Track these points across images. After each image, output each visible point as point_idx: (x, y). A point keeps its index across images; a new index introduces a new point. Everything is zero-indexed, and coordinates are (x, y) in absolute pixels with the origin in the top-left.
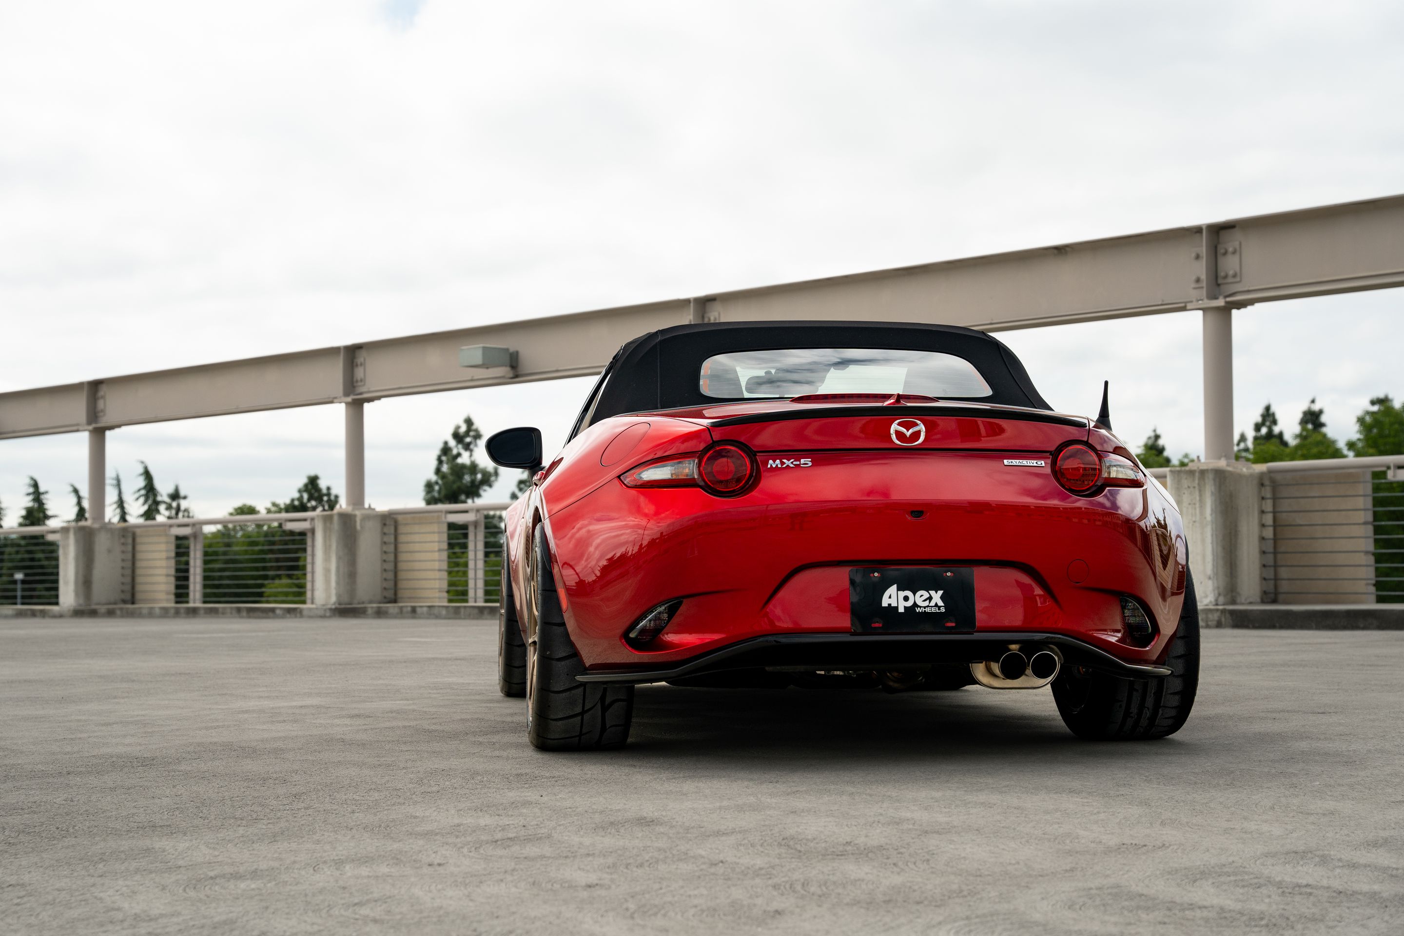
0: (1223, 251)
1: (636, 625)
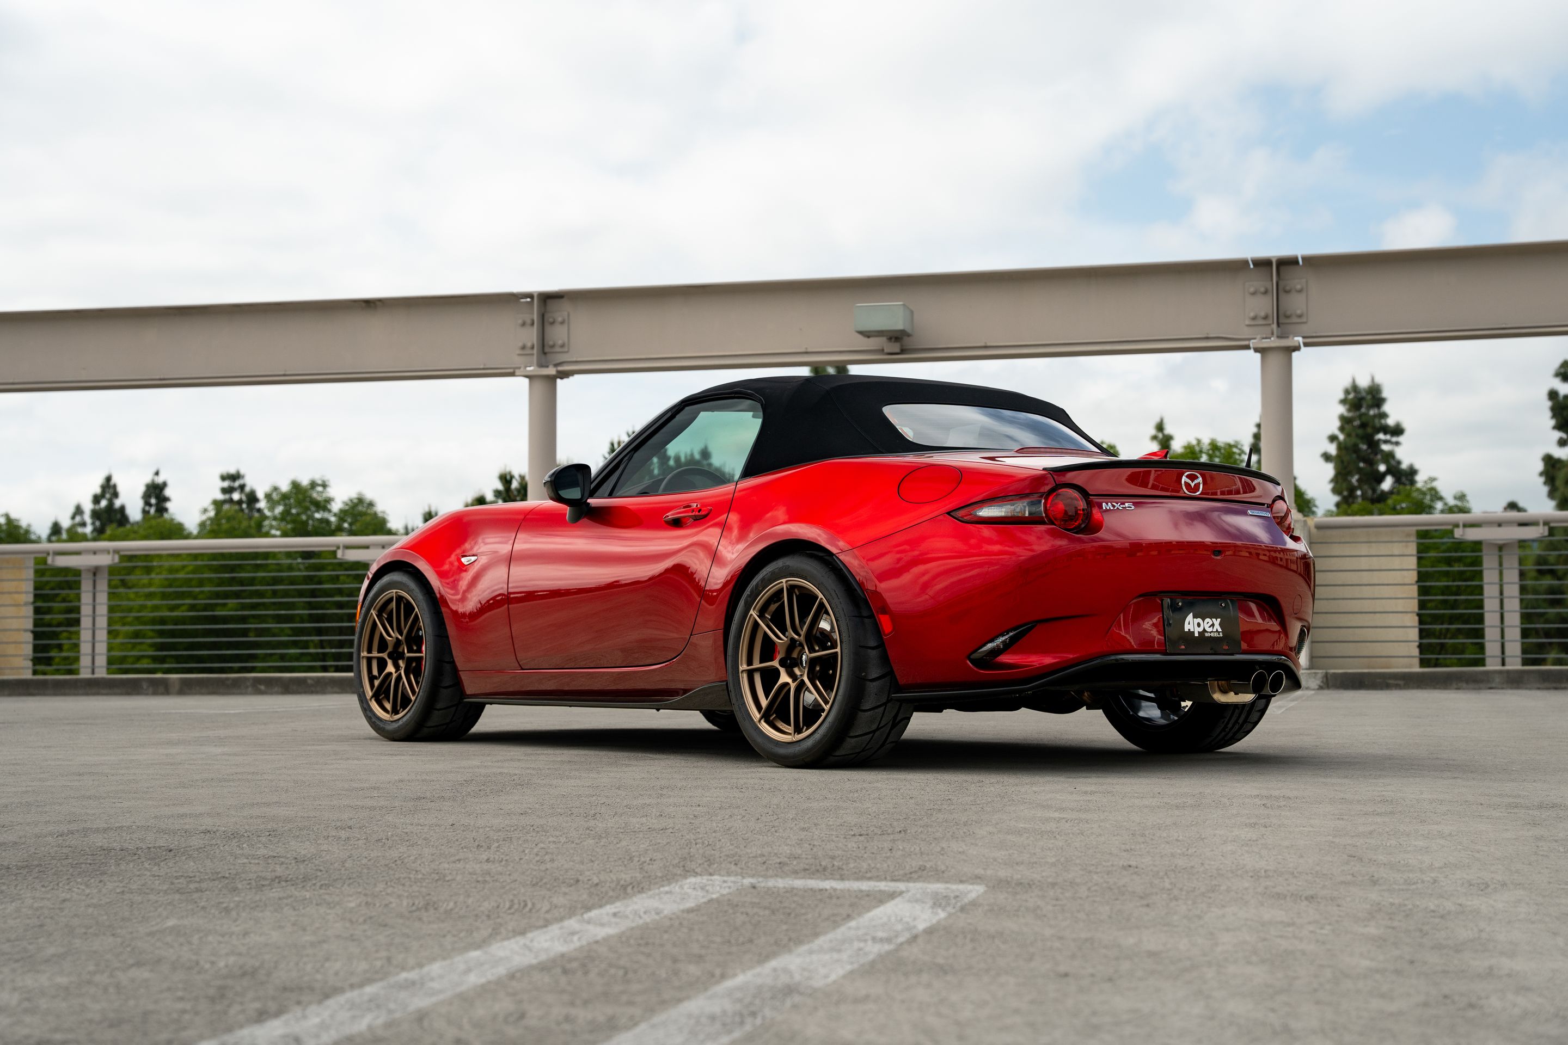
0: (551, 320)
1: (981, 647)
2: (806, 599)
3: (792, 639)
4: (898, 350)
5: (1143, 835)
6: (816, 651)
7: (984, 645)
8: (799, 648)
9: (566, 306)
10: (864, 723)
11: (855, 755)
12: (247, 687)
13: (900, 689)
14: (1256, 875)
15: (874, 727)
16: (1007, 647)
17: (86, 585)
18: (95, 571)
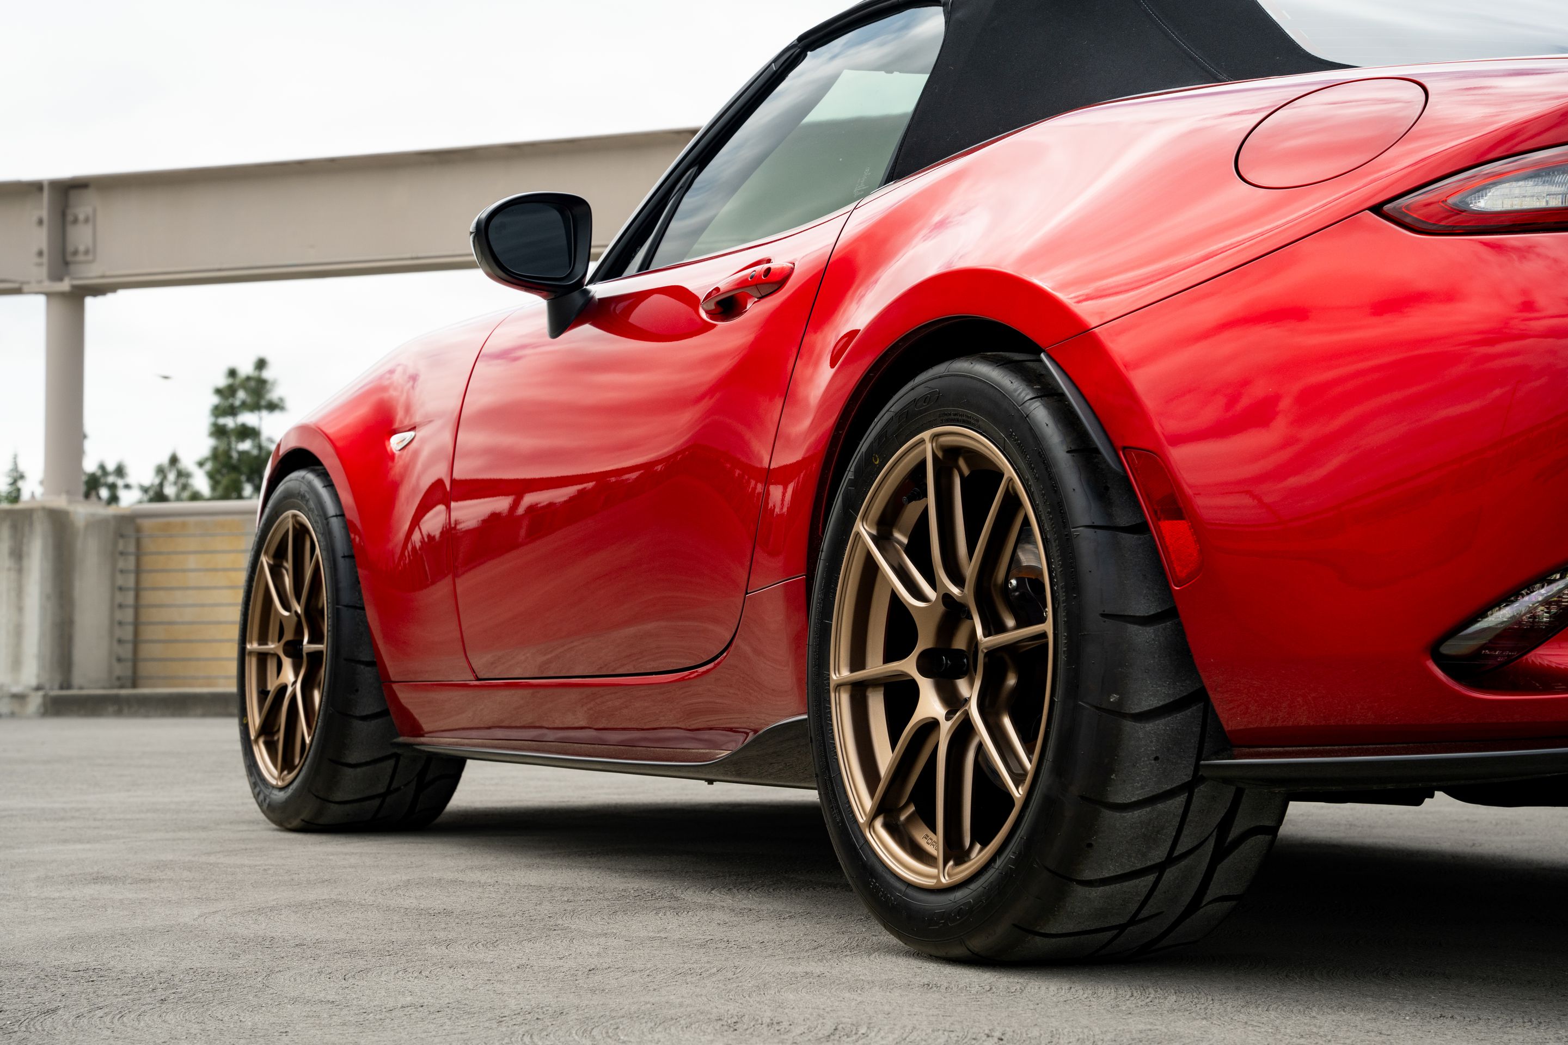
1: (1474, 621)
2: (978, 483)
6: (1002, 629)
7: (1483, 614)
8: (967, 623)
10: (1122, 840)
11: (1110, 934)
13: (1235, 745)
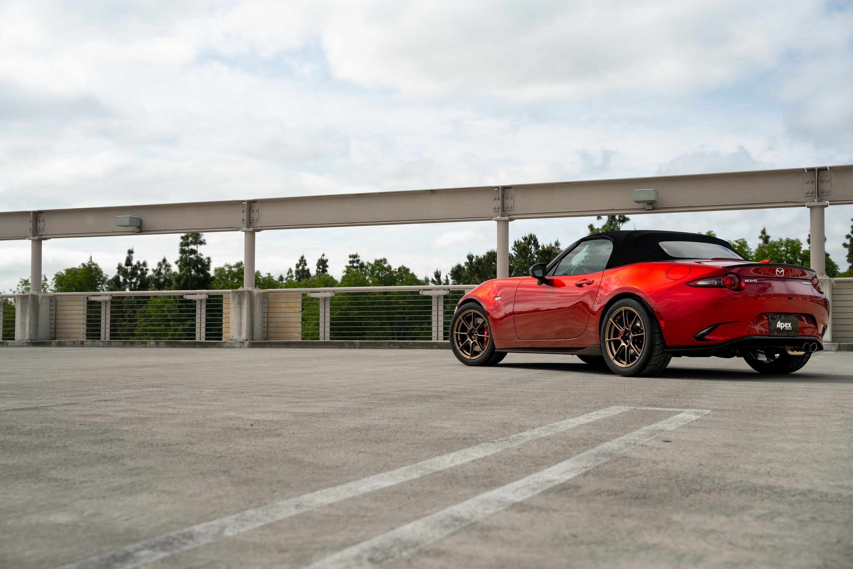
0: (506, 197)
1: (698, 333)
2: (631, 315)
3: (626, 330)
4: (652, 209)
5: (762, 398)
6: (635, 334)
7: (700, 332)
8: (629, 333)
9: (512, 191)
10: (654, 361)
11: (650, 372)
12: (386, 346)
13: (666, 347)
14: (802, 409)
15: (657, 362)
16: (708, 332)
17: (322, 305)
18: (325, 299)
